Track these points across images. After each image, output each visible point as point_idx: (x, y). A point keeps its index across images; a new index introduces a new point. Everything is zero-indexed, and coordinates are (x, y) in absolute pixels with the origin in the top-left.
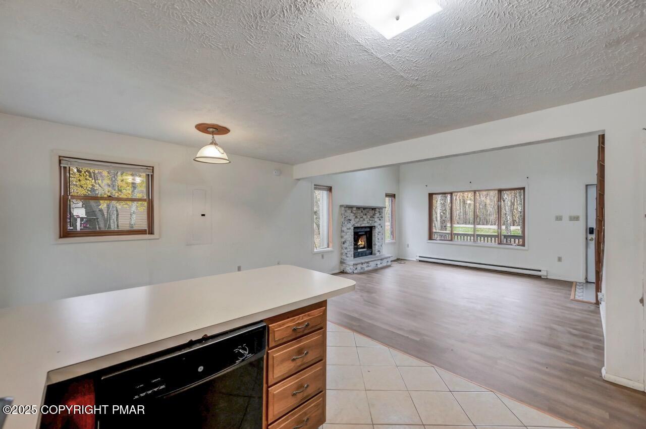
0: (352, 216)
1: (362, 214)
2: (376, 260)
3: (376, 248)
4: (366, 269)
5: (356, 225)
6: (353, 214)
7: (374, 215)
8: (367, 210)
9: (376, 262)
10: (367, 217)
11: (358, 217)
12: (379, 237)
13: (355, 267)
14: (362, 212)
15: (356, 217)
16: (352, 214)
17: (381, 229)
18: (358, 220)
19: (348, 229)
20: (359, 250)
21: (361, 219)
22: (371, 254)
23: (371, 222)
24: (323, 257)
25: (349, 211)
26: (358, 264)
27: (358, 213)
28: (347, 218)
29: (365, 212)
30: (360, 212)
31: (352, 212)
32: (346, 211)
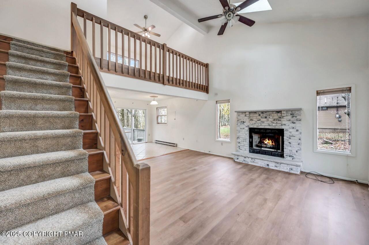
0: (246, 119)
1: (260, 117)
2: (263, 160)
3: (286, 151)
4: (250, 163)
5: (252, 127)
6: (248, 118)
7: (280, 118)
8: (267, 113)
9: (267, 163)
10: (268, 121)
11: (255, 120)
12: (290, 141)
13: (237, 157)
14: (260, 115)
15: (252, 120)
16: (246, 118)
17: (297, 133)
18: (254, 122)
19: (241, 129)
20: (263, 149)
21: (259, 122)
22: (282, 156)
23: (274, 124)
24: (222, 144)
25: (243, 115)
26: (240, 156)
27: (253, 117)
28: (241, 121)
29: (265, 115)
30: (257, 115)
31: (246, 116)
32: (239, 115)
